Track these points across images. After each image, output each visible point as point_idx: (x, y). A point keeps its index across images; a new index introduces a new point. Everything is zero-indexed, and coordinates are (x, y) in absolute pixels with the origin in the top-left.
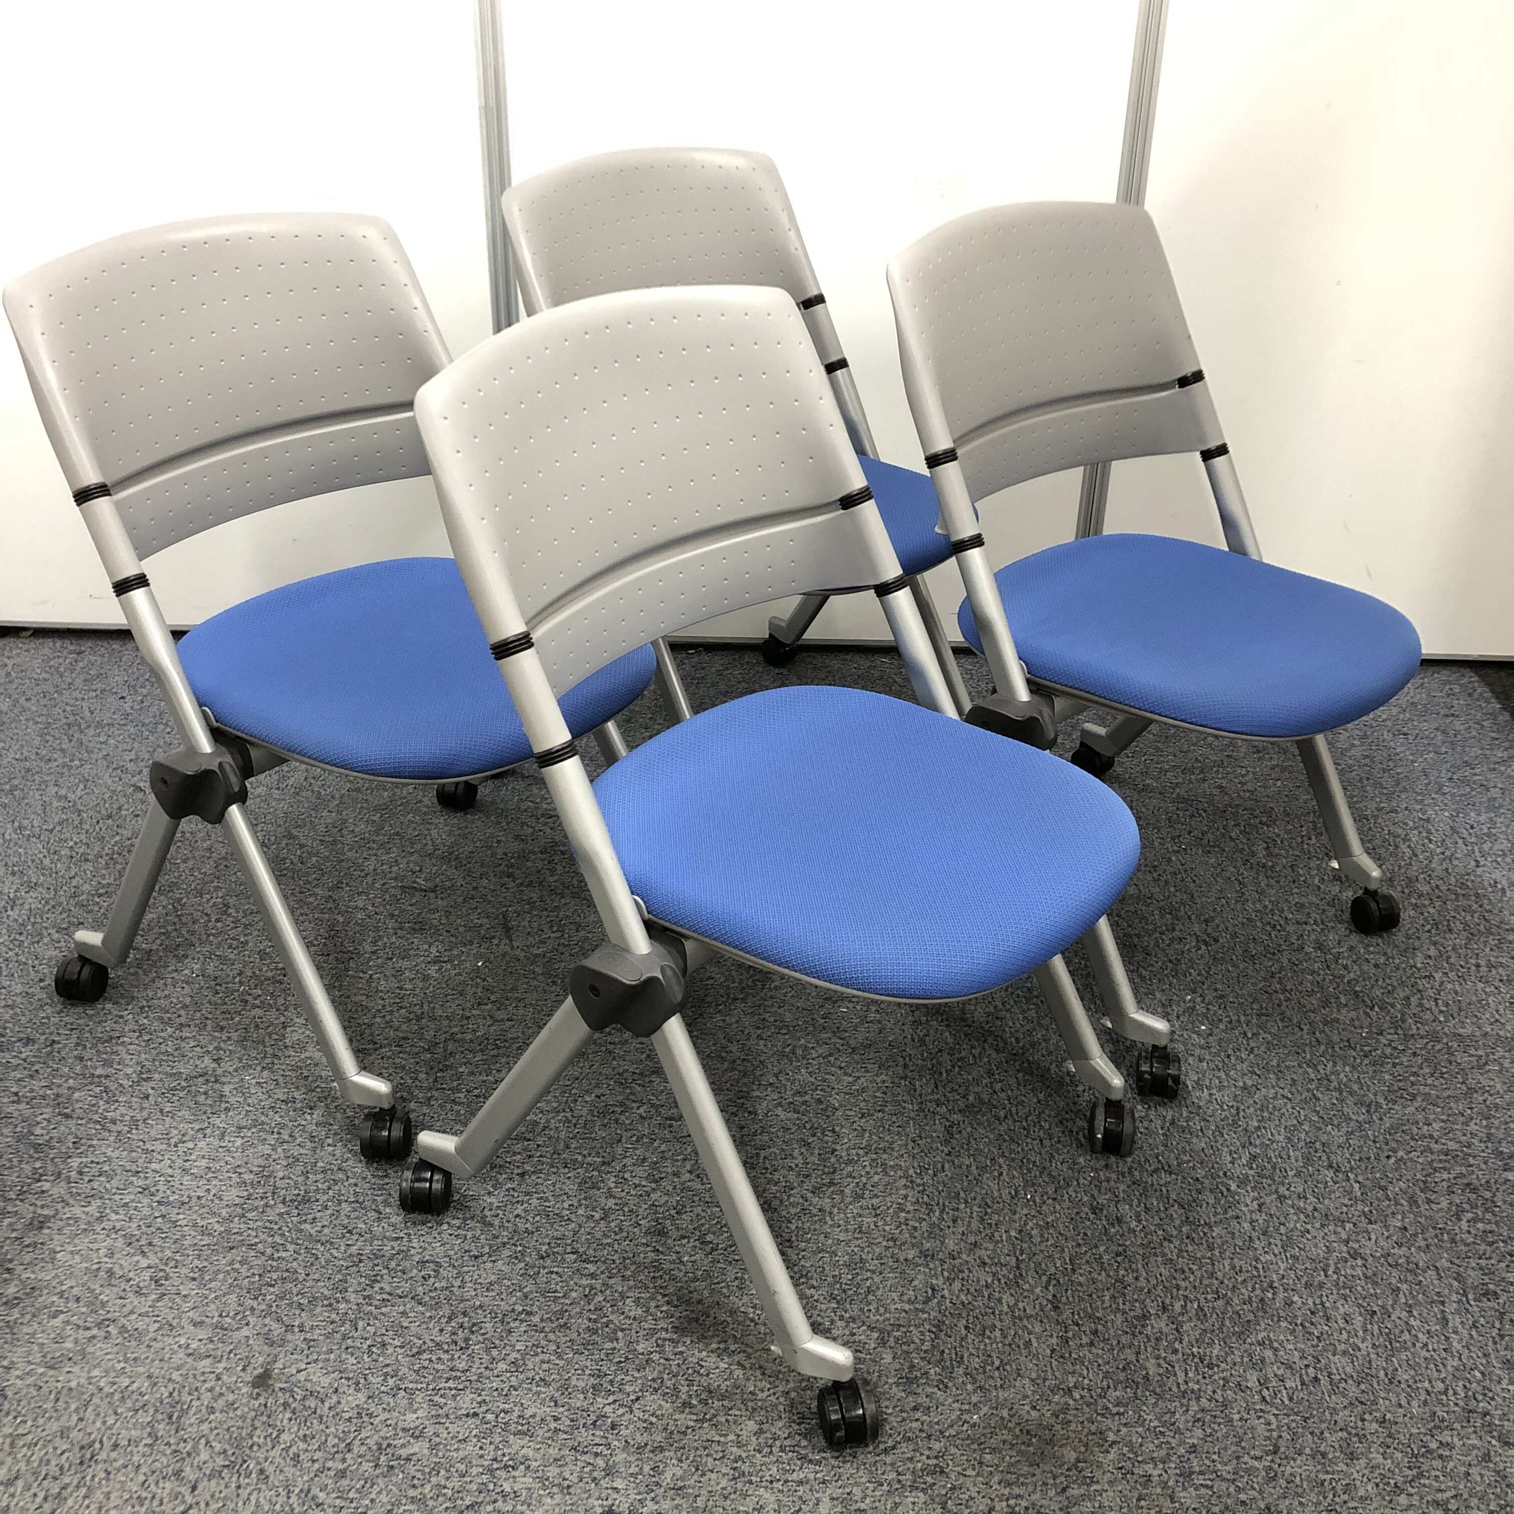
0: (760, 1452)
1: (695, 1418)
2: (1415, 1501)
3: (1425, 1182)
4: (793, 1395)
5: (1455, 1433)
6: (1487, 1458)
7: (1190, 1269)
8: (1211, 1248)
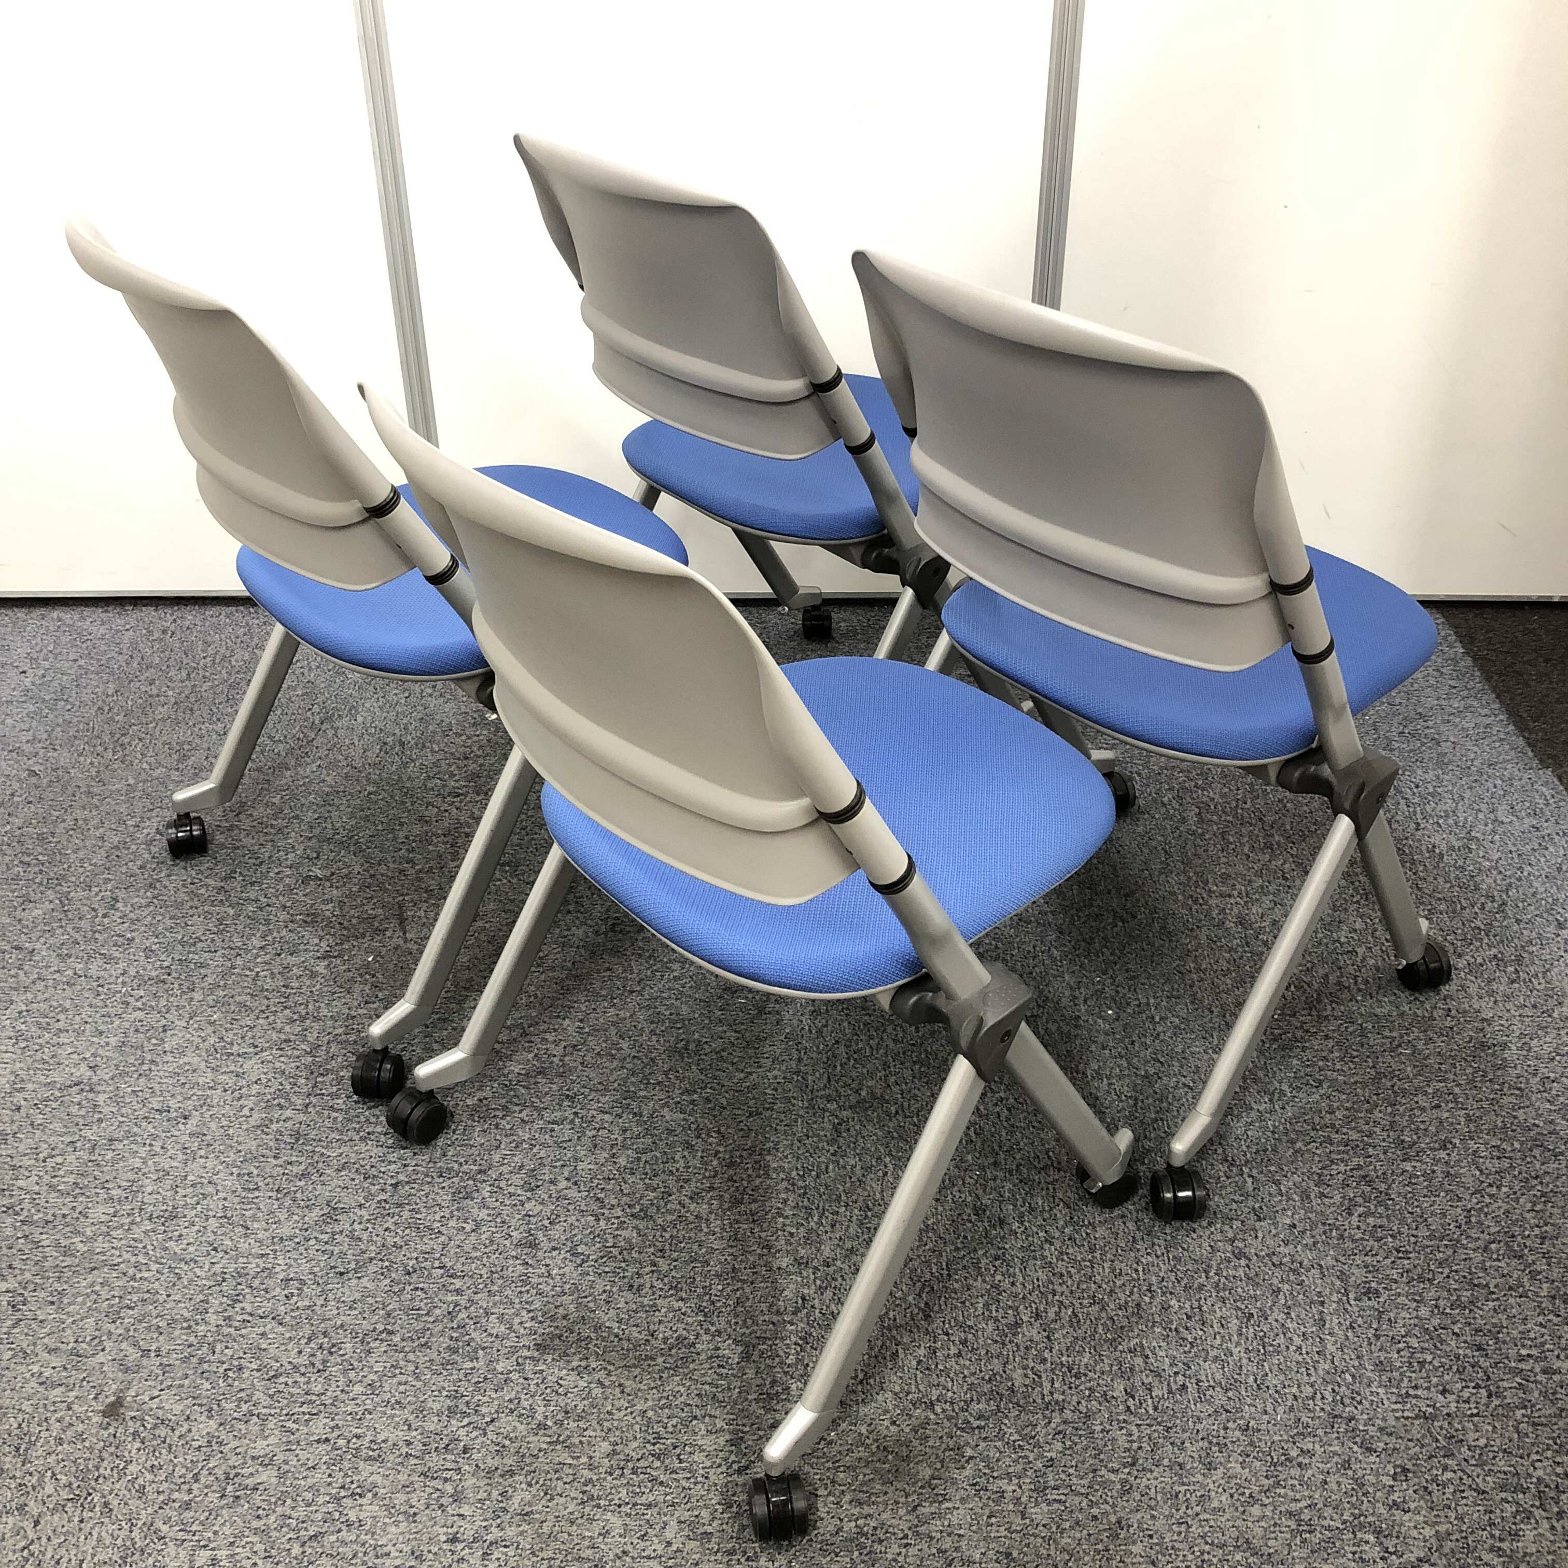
0: (611, 1474)
1: (548, 1440)
2: (1268, 1512)
3: (1320, 1175)
4: (650, 1414)
5: (1317, 1439)
6: (1347, 1465)
7: (1069, 1272)
8: (1092, 1250)
